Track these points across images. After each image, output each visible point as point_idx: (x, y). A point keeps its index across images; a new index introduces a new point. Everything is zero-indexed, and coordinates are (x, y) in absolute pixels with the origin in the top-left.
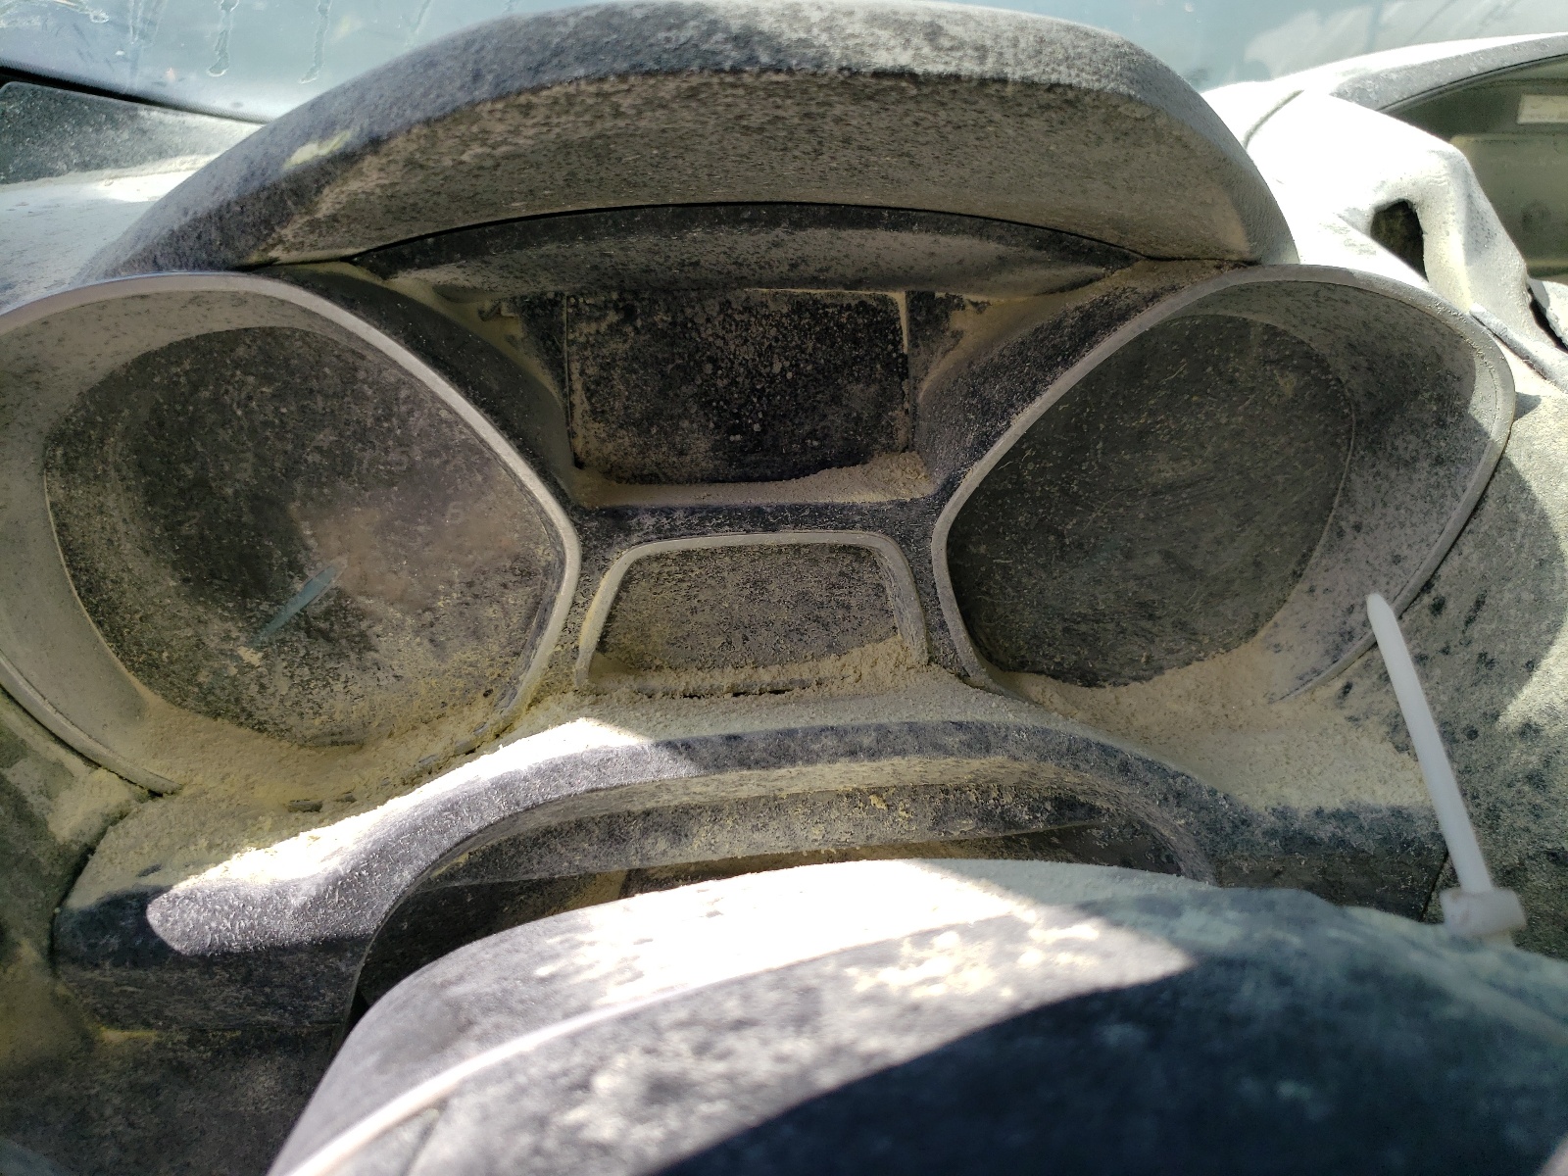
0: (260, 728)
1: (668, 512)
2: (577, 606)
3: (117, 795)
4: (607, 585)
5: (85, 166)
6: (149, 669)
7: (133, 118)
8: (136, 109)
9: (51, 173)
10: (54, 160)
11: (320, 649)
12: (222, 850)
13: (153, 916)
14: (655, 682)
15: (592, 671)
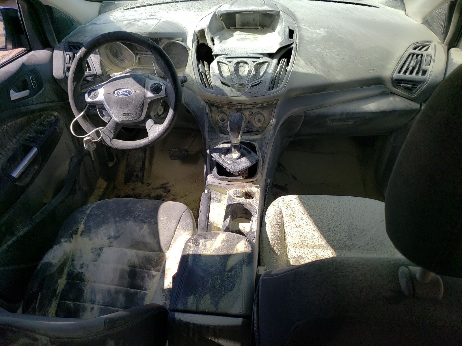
0: (119, 67)
1: (140, 54)
2: (136, 60)
3: (109, 69)
4: (137, 58)
5: (110, 10)
6: (112, 62)
7: (115, 3)
8: (115, 2)
9: (107, 12)
10: (107, 10)
11: (122, 62)
12: (114, 73)
13: (110, 75)
14: (143, 66)
15: (138, 64)
